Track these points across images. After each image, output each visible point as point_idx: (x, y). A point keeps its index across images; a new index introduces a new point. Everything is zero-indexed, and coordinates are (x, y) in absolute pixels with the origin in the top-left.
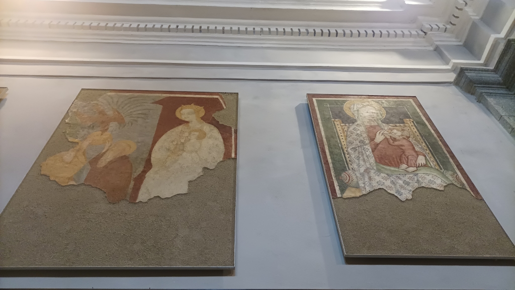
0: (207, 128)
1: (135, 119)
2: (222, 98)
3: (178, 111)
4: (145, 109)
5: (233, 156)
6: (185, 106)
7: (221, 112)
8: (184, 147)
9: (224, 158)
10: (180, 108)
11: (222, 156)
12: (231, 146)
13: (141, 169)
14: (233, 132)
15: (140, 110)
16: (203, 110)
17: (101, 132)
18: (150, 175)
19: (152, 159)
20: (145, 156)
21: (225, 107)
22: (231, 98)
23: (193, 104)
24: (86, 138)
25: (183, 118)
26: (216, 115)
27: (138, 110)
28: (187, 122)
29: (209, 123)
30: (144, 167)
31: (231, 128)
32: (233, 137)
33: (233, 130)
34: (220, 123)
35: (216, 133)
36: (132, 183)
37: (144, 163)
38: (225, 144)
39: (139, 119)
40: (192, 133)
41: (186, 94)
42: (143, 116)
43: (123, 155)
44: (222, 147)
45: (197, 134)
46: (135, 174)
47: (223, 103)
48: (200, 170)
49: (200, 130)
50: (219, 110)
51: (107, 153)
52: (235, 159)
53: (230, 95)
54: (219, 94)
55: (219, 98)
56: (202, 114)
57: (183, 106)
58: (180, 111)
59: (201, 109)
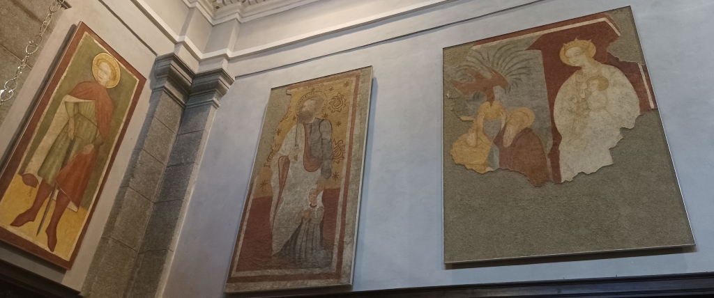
0: (606, 71)
1: (518, 76)
2: (611, 20)
3: (561, 53)
4: (523, 61)
5: (652, 106)
6: (567, 45)
7: (615, 42)
8: (587, 104)
9: (641, 111)
10: (563, 49)
11: (638, 108)
12: (646, 92)
13: (551, 142)
14: (641, 70)
15: (517, 63)
16: (592, 44)
17: (488, 103)
18: (563, 147)
19: (557, 126)
20: (549, 124)
21: (619, 34)
22: (622, 16)
23: (576, 40)
24: (477, 114)
25: (572, 62)
26: (611, 49)
27: (516, 64)
28: (579, 68)
29: (606, 63)
30: (554, 139)
31: (636, 65)
32: (644, 78)
33: (640, 67)
34: (621, 60)
35: (619, 76)
36: (548, 160)
37: (550, 134)
38: (636, 91)
39: (522, 76)
40: (591, 83)
41: (562, 26)
42: (524, 71)
43: (525, 127)
44: (634, 95)
45: (596, 82)
46: (547, 149)
47: (614, 28)
48: (618, 132)
49: (599, 77)
50: (612, 41)
51: (507, 128)
52: (656, 109)
53: (620, 12)
54: (605, 14)
55: (608, 21)
56: (593, 51)
57: (565, 44)
58: (565, 53)
59: (589, 44)
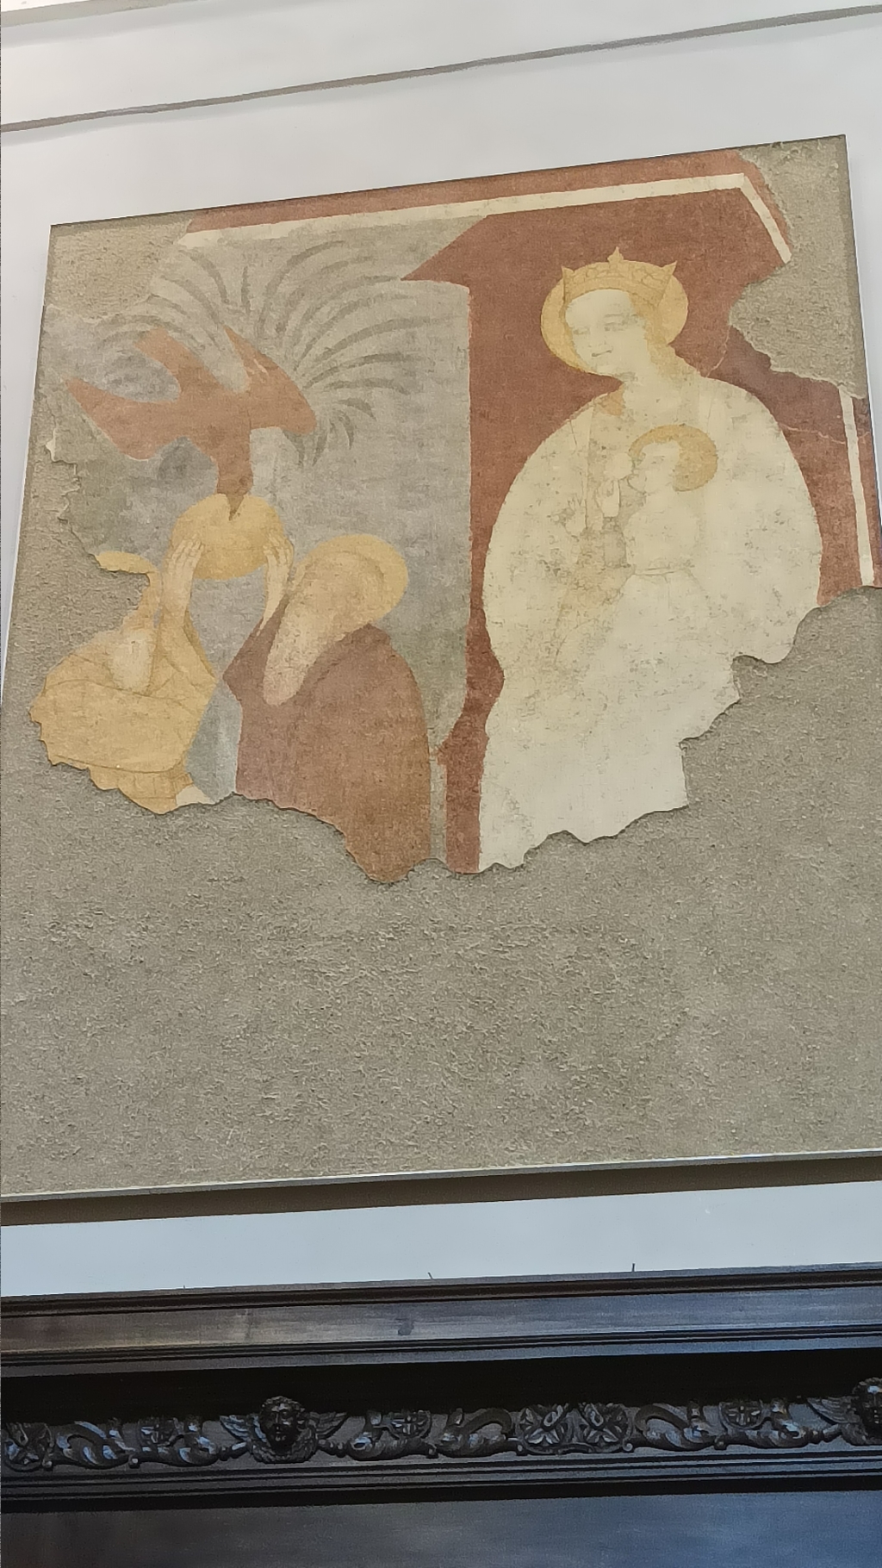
2: (762, 188)
3: (550, 308)
4: (389, 328)
5: (868, 573)
6: (578, 275)
10: (557, 292)
11: (815, 580)
12: (852, 513)
13: (456, 695)
14: (849, 419)
15: (365, 331)
16: (675, 287)
18: (503, 722)
19: (494, 633)
20: (459, 618)
21: (786, 255)
22: (807, 174)
23: (616, 256)
24: (171, 544)
25: (585, 352)
26: (743, 314)
27: (356, 337)
28: (611, 385)
29: (720, 374)
30: (470, 685)
31: (834, 394)
32: (854, 452)
33: (847, 405)
34: (777, 367)
36: (439, 774)
37: (460, 661)
39: (375, 393)
41: (569, 187)
42: (387, 369)
43: (360, 621)
44: (806, 524)
45: (670, 452)
46: (441, 725)
47: (770, 225)
48: (723, 674)
49: (684, 432)
50: (756, 279)
51: (287, 622)
53: (801, 156)
54: (745, 156)
55: (750, 192)
56: (675, 314)
57: (567, 271)
58: (562, 314)
59: (663, 280)
